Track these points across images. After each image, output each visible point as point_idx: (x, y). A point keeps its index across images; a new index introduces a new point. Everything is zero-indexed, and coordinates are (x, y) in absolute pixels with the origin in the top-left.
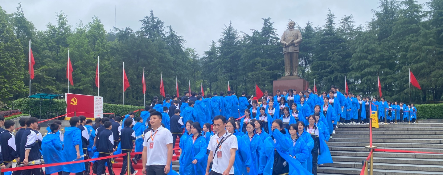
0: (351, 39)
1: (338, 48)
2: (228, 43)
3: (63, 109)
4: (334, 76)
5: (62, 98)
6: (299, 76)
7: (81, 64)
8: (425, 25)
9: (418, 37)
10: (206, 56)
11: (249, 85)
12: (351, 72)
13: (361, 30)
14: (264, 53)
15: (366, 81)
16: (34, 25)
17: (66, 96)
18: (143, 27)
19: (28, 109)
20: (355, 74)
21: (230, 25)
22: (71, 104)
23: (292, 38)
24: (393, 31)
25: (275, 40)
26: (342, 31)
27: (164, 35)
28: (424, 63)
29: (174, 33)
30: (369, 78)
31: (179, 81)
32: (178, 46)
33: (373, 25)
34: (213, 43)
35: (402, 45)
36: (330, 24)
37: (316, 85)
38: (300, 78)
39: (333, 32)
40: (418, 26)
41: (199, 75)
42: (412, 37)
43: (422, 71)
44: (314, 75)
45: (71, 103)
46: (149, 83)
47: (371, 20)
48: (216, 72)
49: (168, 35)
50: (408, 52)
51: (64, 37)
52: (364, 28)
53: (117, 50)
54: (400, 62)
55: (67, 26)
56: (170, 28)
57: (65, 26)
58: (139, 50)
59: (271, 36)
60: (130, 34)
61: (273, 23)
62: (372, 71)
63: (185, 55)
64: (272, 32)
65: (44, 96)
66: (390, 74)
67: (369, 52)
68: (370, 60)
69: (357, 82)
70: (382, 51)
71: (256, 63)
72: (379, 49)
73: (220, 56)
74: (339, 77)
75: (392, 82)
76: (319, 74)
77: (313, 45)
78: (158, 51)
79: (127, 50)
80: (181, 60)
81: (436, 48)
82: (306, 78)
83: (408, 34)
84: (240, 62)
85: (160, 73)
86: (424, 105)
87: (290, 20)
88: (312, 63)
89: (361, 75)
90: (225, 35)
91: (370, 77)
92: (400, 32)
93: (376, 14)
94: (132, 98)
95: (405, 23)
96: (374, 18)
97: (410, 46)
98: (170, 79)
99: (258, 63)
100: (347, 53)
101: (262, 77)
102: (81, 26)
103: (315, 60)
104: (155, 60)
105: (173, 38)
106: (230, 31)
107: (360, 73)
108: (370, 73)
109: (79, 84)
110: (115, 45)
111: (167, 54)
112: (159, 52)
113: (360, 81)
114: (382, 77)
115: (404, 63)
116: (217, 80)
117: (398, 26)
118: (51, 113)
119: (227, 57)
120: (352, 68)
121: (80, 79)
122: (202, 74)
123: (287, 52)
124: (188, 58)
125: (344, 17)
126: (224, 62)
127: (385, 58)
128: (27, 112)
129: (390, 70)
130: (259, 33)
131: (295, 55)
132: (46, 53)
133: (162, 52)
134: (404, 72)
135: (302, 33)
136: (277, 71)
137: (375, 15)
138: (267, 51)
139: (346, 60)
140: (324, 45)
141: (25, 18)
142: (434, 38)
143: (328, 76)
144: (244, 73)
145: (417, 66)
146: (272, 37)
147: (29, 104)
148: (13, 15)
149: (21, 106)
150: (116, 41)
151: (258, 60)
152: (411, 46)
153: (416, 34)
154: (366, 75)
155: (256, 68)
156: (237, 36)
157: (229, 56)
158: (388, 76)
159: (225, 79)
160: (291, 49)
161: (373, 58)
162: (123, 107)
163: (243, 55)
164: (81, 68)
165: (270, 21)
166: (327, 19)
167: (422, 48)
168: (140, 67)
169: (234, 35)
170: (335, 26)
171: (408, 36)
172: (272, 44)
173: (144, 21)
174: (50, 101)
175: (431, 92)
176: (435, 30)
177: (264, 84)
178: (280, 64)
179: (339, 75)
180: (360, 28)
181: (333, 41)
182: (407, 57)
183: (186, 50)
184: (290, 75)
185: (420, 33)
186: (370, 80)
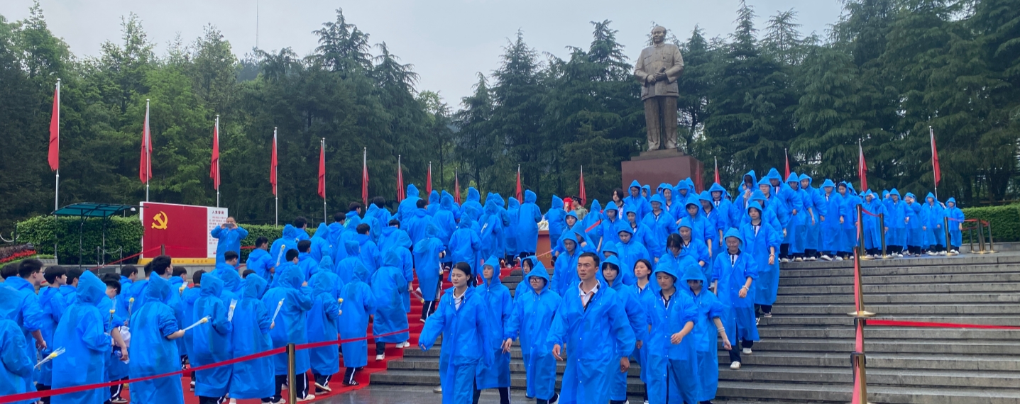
0: (793, 62)
1: (765, 84)
2: (515, 78)
3: (136, 239)
4: (759, 149)
5: (133, 213)
6: (679, 150)
7: (178, 133)
8: (958, 28)
9: (946, 56)
10: (466, 108)
11: (565, 173)
12: (798, 139)
13: (815, 44)
14: (597, 98)
15: (831, 157)
16: (69, 47)
17: (141, 210)
18: (320, 45)
19: (51, 241)
20: (806, 142)
21: (520, 39)
22: (153, 227)
23: (660, 65)
24: (888, 44)
25: (621, 69)
26: (773, 46)
27: (369, 63)
28: (962, 114)
29: (392, 57)
30: (839, 150)
31: (404, 166)
32: (402, 88)
33: (842, 29)
34: (482, 78)
35: (911, 74)
36: (745, 32)
37: (718, 168)
38: (682, 153)
39: (753, 49)
40: (944, 30)
41: (451, 151)
42: (933, 56)
43: (960, 132)
44: (714, 146)
45: (153, 224)
46: (335, 173)
47: (836, 21)
48: (490, 143)
49: (378, 64)
50: (926, 90)
51: (139, 72)
52: (823, 40)
53: (260, 99)
54: (909, 113)
55: (145, 46)
56: (384, 47)
57: (141, 48)
58: (311, 98)
59: (612, 61)
60: (291, 63)
61: (615, 32)
62: (845, 134)
63: (417, 107)
64: (614, 52)
65: (90, 210)
66: (887, 140)
67: (836, 93)
68: (839, 110)
69: (814, 160)
70: (867, 90)
71: (581, 123)
72: (859, 85)
73: (498, 108)
74: (772, 149)
75: (891, 159)
76: (723, 144)
77: (708, 80)
78: (355, 99)
79: (284, 98)
80: (410, 120)
81: (989, 81)
82: (696, 153)
83: (924, 50)
84: (544, 121)
85: (360, 151)
86: (969, 209)
87: (655, 24)
88: (707, 120)
89: (822, 144)
90: (509, 61)
91: (841, 148)
92: (904, 44)
93: (847, 7)
94: (296, 208)
95: (915, 24)
96: (843, 15)
97: (929, 76)
98: (384, 163)
99: (585, 122)
100: (785, 94)
101: (596, 154)
102: (179, 47)
103: (716, 113)
104: (349, 120)
105: (390, 69)
106: (518, 50)
107: (819, 140)
108: (841, 140)
109: (172, 178)
110: (257, 88)
111: (377, 106)
112: (358, 102)
113: (818, 157)
114: (869, 148)
115: (915, 115)
116: (492, 162)
117: (898, 33)
118: (106, 248)
119: (514, 109)
120: (799, 128)
121: (175, 168)
122: (457, 150)
123: (650, 96)
124: (425, 114)
125: (777, 14)
126: (507, 120)
127: (874, 103)
128: (50, 249)
129: (886, 133)
130: (584, 54)
131: (668, 102)
132: (97, 110)
133: (364, 103)
134: (919, 134)
135: (682, 52)
136: (628, 138)
137: (845, 8)
138: (605, 93)
139: (786, 110)
140: (732, 77)
141: (49, 32)
142: (981, 58)
143: (746, 148)
144: (554, 144)
145: (948, 121)
146: (614, 63)
147: (54, 228)
148: (21, 25)
149: (36, 234)
150: (258, 80)
151: (585, 116)
152: (932, 76)
153: (941, 49)
154: (833, 145)
155: (581, 134)
156: (534, 63)
157: (519, 107)
158: (883, 146)
159: (510, 159)
160: (658, 89)
161: (844, 105)
162: (274, 231)
163: (550, 104)
164: (179, 141)
165: (609, 27)
166: (737, 20)
167: (957, 80)
168: (314, 137)
169: (529, 61)
170: (756, 34)
171: (922, 55)
172: (616, 79)
173: (323, 33)
174: (104, 221)
175: (981, 178)
176: (982, 39)
177: (600, 170)
178: (635, 122)
179: (771, 144)
180: (814, 38)
181: (754, 70)
182: (923, 101)
183: (421, 95)
184: (660, 148)
185: (950, 47)
186: (842, 155)
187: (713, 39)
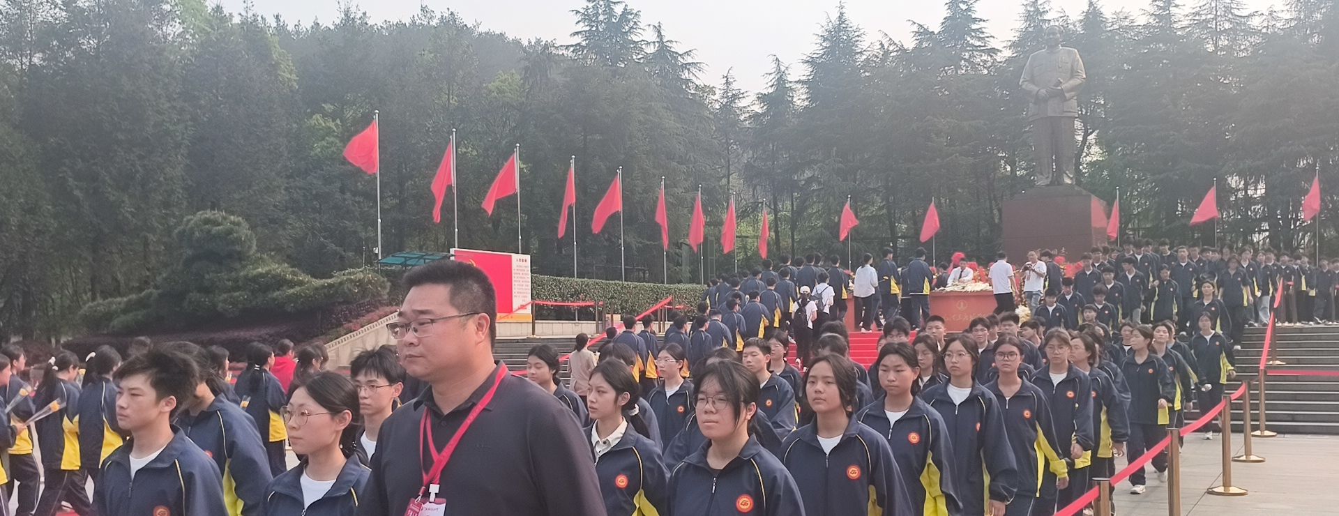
10: (761, 108)
18: (579, 30)
21: (842, 13)
23: (1055, 77)
25: (983, 54)
26: (1203, 24)
29: (668, 44)
32: (683, 85)
36: (1163, 8)
39: (1175, 33)
49: (652, 51)
56: (658, 29)
59: (973, 45)
69: (1255, 189)
77: (1108, 73)
90: (826, 44)
99: (937, 135)
105: (666, 60)
106: (840, 30)
123: (1041, 116)
130: (932, 33)
131: (1064, 124)
138: (962, 92)
146: (975, 48)
151: (936, 125)
155: (930, 151)
156: (861, 46)
160: (1051, 108)
169: (854, 44)
170: (1179, 11)
173: (583, 13)
179: (1195, 166)
184: (1052, 183)
187: (1115, 13)
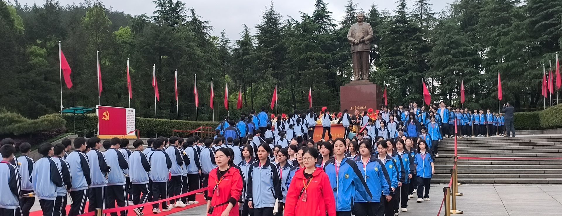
1: (413, 40)
2: (269, 30)
4: (408, 77)
8: (517, 13)
12: (430, 70)
14: (317, 45)
20: (435, 74)
21: (272, 7)
22: (103, 119)
23: (361, 35)
25: (330, 27)
26: (416, 16)
27: (185, 21)
28: (515, 62)
29: (197, 17)
30: (452, 78)
32: (204, 36)
33: (456, 8)
36: (402, 9)
39: (406, 19)
42: (503, 28)
43: (513, 71)
45: (103, 117)
47: (453, 2)
49: (190, 21)
50: (498, 47)
56: (192, 11)
60: (146, 23)
61: (327, 4)
64: (326, 16)
67: (452, 46)
68: (453, 56)
73: (258, 48)
74: (415, 77)
83: (498, 24)
84: (287, 57)
90: (265, 20)
97: (499, 40)
98: (202, 82)
99: (312, 59)
100: (423, 46)
101: (318, 77)
103: (384, 55)
105: (196, 24)
106: (271, 14)
107: (442, 72)
110: (121, 36)
117: (486, 14)
119: (270, 49)
120: (430, 65)
123: (356, 51)
126: (264, 55)
129: (474, 70)
130: (309, 17)
131: (365, 55)
138: (322, 41)
139: (423, 55)
140: (394, 35)
142: (527, 31)
143: (401, 76)
145: (508, 65)
146: (327, 23)
150: (121, 30)
151: (312, 55)
153: (507, 24)
155: (309, 66)
156: (280, 21)
157: (272, 47)
160: (360, 48)
163: (290, 47)
166: (398, 2)
167: (513, 43)
169: (277, 20)
170: (408, 10)
171: (497, 27)
172: (327, 33)
173: (158, 3)
176: (528, 20)
179: (415, 74)
181: (406, 31)
182: (496, 53)
184: (360, 79)
185: (512, 24)
187: (383, 11)
